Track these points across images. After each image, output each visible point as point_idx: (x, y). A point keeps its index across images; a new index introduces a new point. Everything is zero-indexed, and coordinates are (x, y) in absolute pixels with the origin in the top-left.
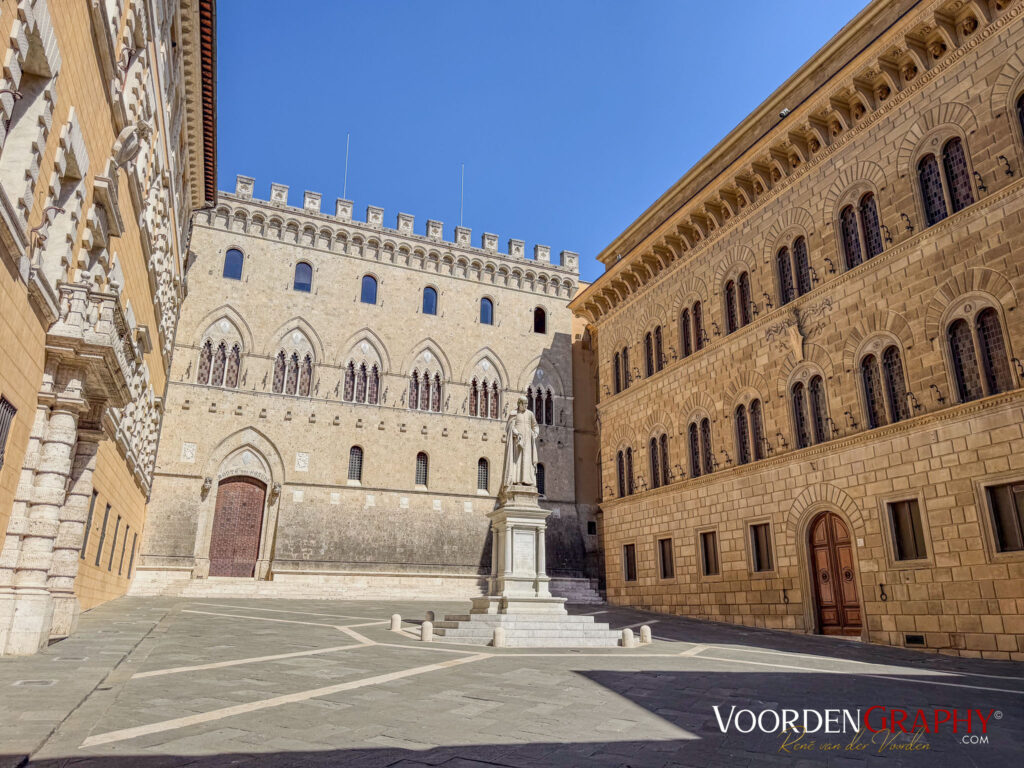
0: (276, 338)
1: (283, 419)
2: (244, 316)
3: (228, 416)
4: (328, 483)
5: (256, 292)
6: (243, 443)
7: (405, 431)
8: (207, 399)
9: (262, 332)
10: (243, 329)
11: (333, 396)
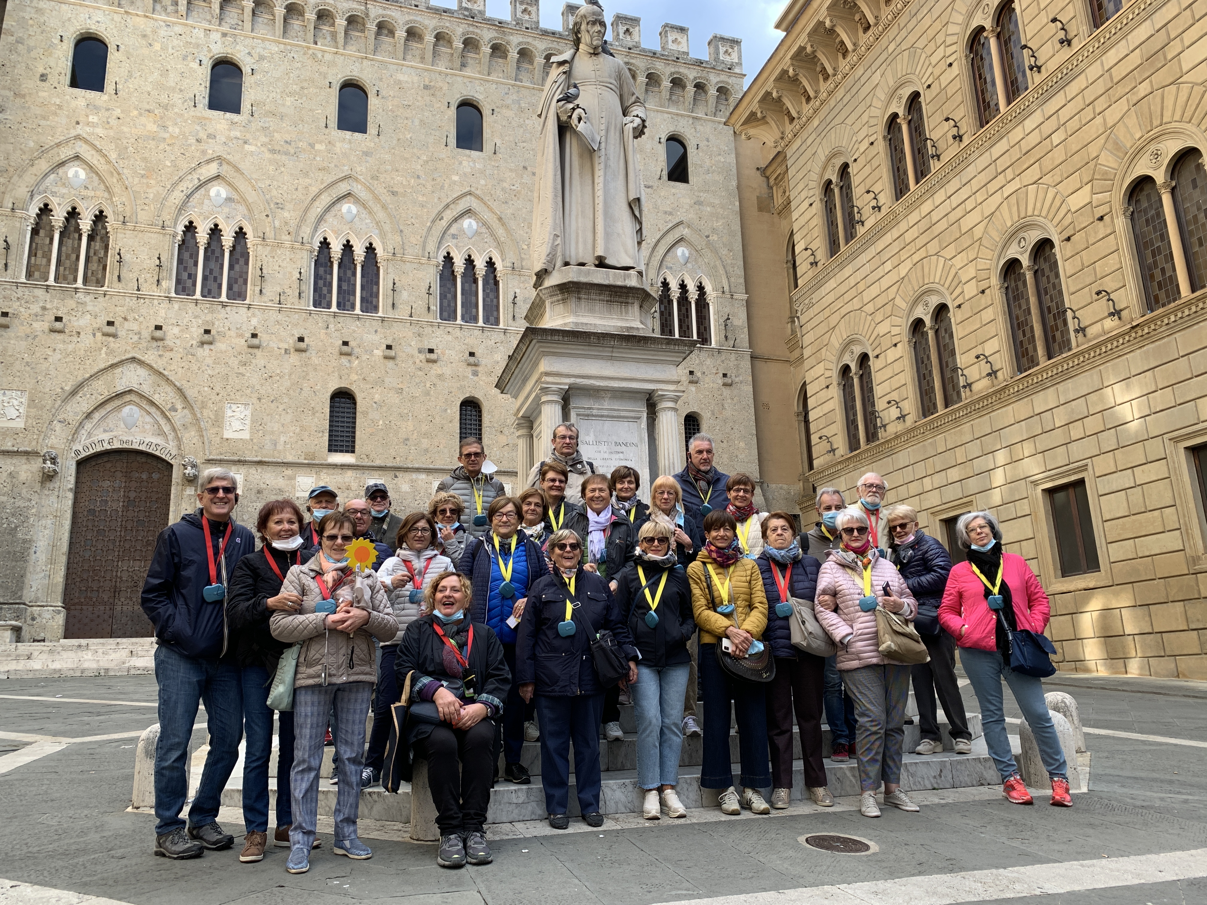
0: (177, 196)
1: (194, 342)
2: (113, 156)
3: (87, 340)
4: (290, 459)
5: (136, 113)
6: (120, 389)
7: (434, 361)
8: (44, 308)
9: (148, 186)
10: (112, 181)
11: (291, 300)
